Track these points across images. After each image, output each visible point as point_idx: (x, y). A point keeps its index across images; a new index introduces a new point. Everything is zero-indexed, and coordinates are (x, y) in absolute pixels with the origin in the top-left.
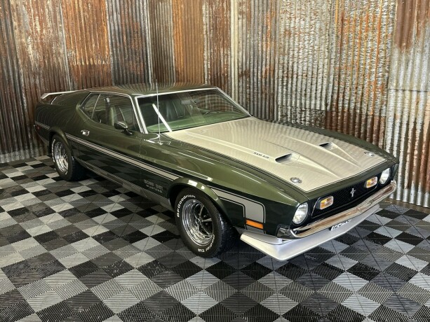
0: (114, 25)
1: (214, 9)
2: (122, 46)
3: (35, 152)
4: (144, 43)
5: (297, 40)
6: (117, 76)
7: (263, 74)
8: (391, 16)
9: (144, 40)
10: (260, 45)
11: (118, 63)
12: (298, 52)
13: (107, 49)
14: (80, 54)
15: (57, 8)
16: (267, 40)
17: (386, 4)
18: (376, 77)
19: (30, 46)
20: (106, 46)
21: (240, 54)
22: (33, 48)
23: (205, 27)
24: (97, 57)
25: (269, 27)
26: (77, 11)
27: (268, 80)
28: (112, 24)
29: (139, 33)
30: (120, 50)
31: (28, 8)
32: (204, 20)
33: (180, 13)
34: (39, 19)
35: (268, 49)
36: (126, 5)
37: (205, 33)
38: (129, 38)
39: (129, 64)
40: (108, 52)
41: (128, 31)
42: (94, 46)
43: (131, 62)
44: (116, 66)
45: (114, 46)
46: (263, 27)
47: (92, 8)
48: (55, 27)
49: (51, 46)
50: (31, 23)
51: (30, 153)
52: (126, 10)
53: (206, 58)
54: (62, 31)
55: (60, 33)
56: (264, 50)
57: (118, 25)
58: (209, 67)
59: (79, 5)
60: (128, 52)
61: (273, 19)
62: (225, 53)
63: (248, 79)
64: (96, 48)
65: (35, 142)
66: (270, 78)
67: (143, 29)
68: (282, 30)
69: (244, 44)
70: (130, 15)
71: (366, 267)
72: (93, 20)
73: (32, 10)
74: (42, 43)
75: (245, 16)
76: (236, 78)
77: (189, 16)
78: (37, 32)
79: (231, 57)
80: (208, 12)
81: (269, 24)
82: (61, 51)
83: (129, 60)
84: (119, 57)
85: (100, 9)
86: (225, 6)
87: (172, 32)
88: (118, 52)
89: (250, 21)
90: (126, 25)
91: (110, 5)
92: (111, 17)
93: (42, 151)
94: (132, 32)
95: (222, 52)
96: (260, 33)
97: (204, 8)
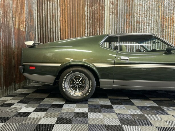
1: (93, 9)
2: (29, 22)
5: (143, 25)
10: (123, 27)
11: (28, 32)
12: (144, 30)
16: (127, 25)
21: (111, 30)
23: (86, 17)
24: (22, 26)
29: (33, 17)
32: (86, 13)
33: (66, 9)
35: (128, 28)
37: (86, 20)
38: (30, 18)
40: (25, 23)
46: (124, 19)
53: (86, 33)
56: (125, 29)
60: (30, 26)
61: (130, 16)
62: (101, 30)
64: (22, 19)
68: (135, 21)
69: (113, 26)
75: (113, 14)
77: (74, 11)
80: (89, 10)
81: (128, 18)
82: (11, 15)
86: (101, 8)
89: (117, 17)
94: (31, 15)
95: (98, 30)
96: (123, 22)
97: (86, 8)
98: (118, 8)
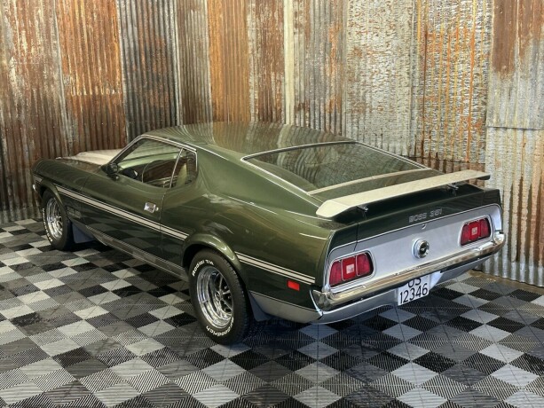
0: (129, 41)
1: (262, 20)
2: (139, 69)
3: (15, 215)
4: (170, 66)
5: (369, 62)
6: (132, 111)
7: (327, 107)
8: (486, 31)
9: (169, 61)
10: (322, 68)
11: (133, 93)
13: (118, 74)
14: (81, 80)
15: (51, 19)
16: (330, 62)
17: (480, 14)
18: (470, 111)
19: (13, 70)
20: (118, 70)
21: (297, 79)
22: (17, 72)
23: (250, 44)
24: (105, 86)
25: (333, 45)
26: (78, 22)
27: (333, 115)
28: (126, 41)
29: (164, 51)
30: (137, 76)
31: (12, 20)
32: (249, 35)
33: (218, 25)
34: (26, 34)
35: (333, 73)
36: (145, 15)
37: (250, 52)
38: (149, 59)
39: (149, 94)
40: (120, 77)
41: (148, 49)
42: (100, 69)
43: (151, 92)
44: (131, 97)
45: (128, 69)
46: (325, 44)
47: (98, 18)
48: (47, 45)
49: (41, 69)
50: (15, 39)
51: (9, 215)
52: (146, 21)
53: (252, 85)
54: (56, 49)
55: (54, 52)
56: (328, 74)
57: (134, 42)
58: (257, 98)
59: (80, 15)
60: (148, 77)
61: (339, 34)
62: (277, 78)
63: (307, 114)
64: (103, 72)
65: (17, 200)
66: (335, 113)
67: (168, 47)
68: (350, 49)
69: (302, 66)
70: (151, 27)
71: (439, 357)
72: (100, 35)
73: (17, 23)
74: (29, 66)
75: (302, 30)
76: (292, 114)
77: (230, 29)
78: (23, 51)
79: (285, 84)
80: (254, 24)
81: (333, 40)
82: (55, 77)
83: (148, 89)
84: (135, 85)
85: (110, 20)
86: (276, 16)
87: (207, 51)
88: (134, 78)
89: (309, 36)
90: (145, 41)
91: (124, 14)
92: (125, 31)
93: (25, 212)
94: (154, 50)
95: (273, 78)
96: (322, 52)
97: (249, 18)
98: (312, 12)
